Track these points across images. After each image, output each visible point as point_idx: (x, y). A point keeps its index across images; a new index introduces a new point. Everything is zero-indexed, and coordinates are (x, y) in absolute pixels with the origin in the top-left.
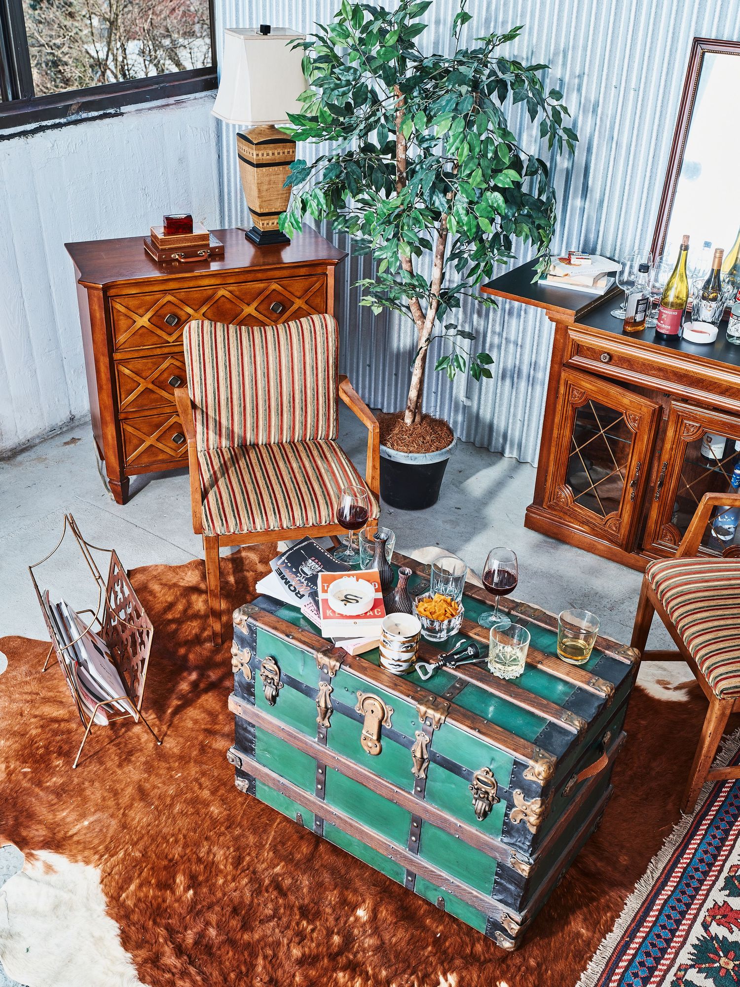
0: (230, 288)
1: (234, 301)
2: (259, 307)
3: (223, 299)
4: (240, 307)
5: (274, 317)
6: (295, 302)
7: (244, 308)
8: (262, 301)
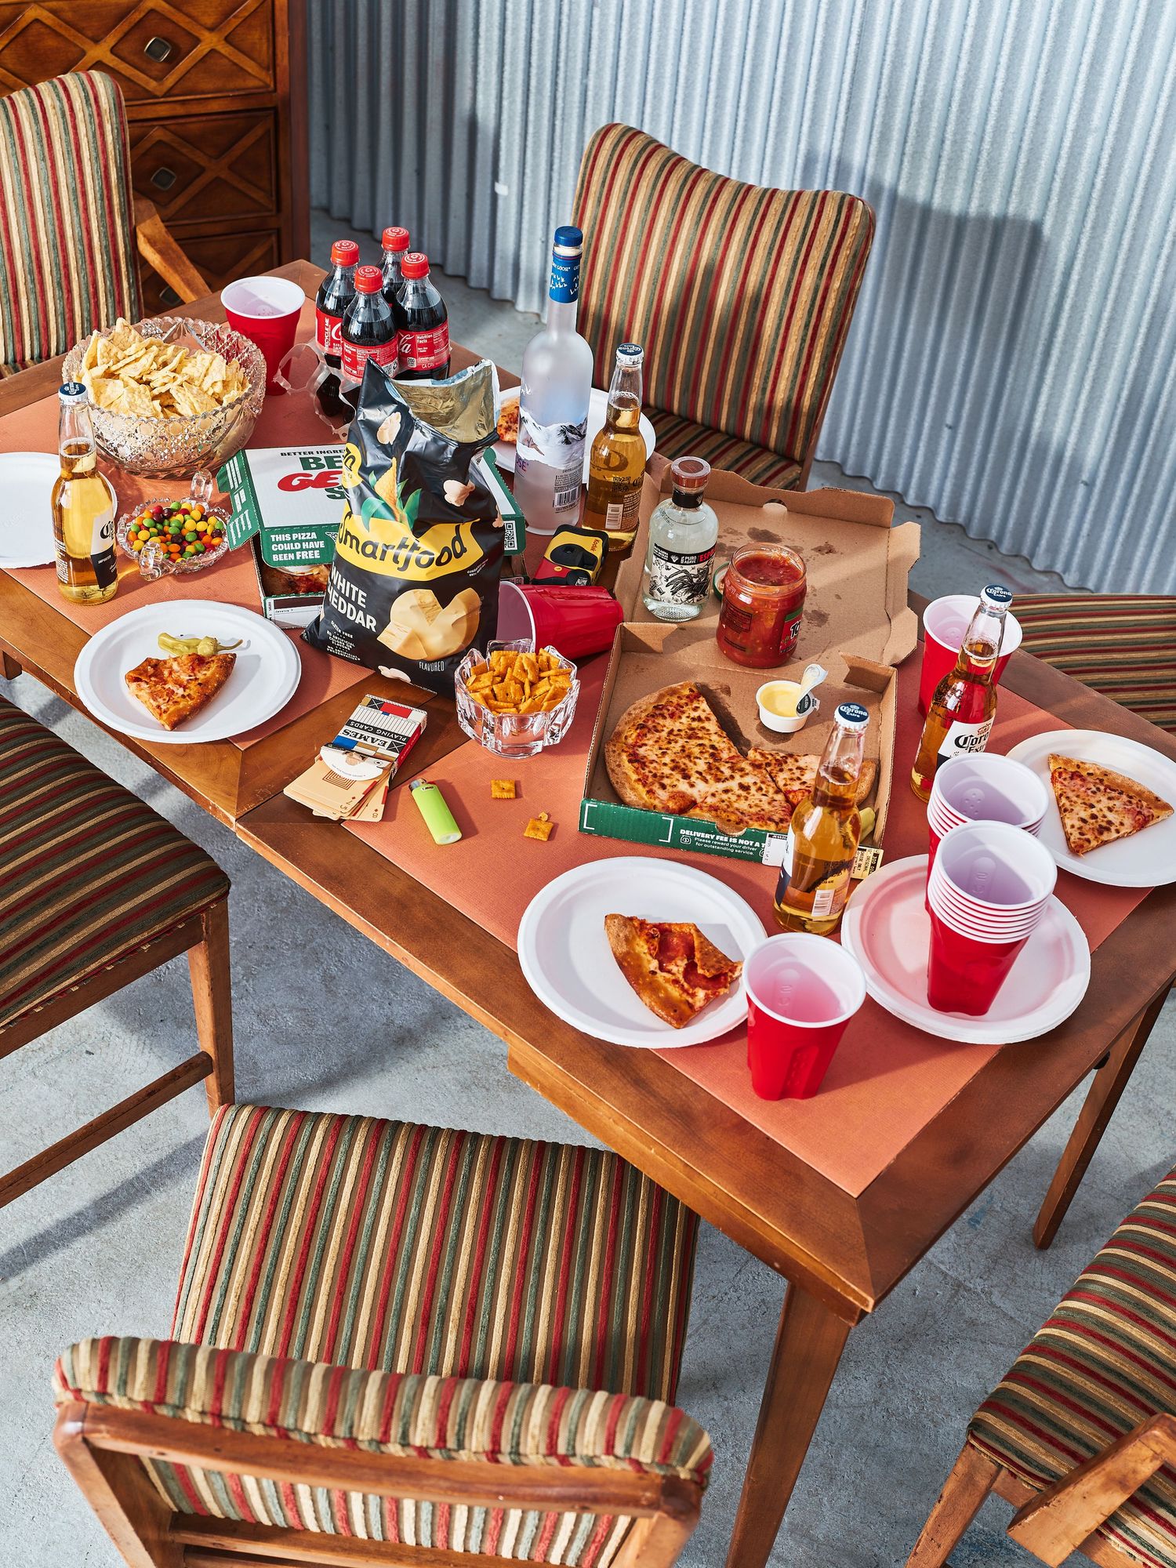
1: (63, 32)
2: (120, 47)
3: (37, 26)
4: (76, 46)
5: (156, 68)
6: (201, 38)
7: (85, 47)
8: (126, 34)
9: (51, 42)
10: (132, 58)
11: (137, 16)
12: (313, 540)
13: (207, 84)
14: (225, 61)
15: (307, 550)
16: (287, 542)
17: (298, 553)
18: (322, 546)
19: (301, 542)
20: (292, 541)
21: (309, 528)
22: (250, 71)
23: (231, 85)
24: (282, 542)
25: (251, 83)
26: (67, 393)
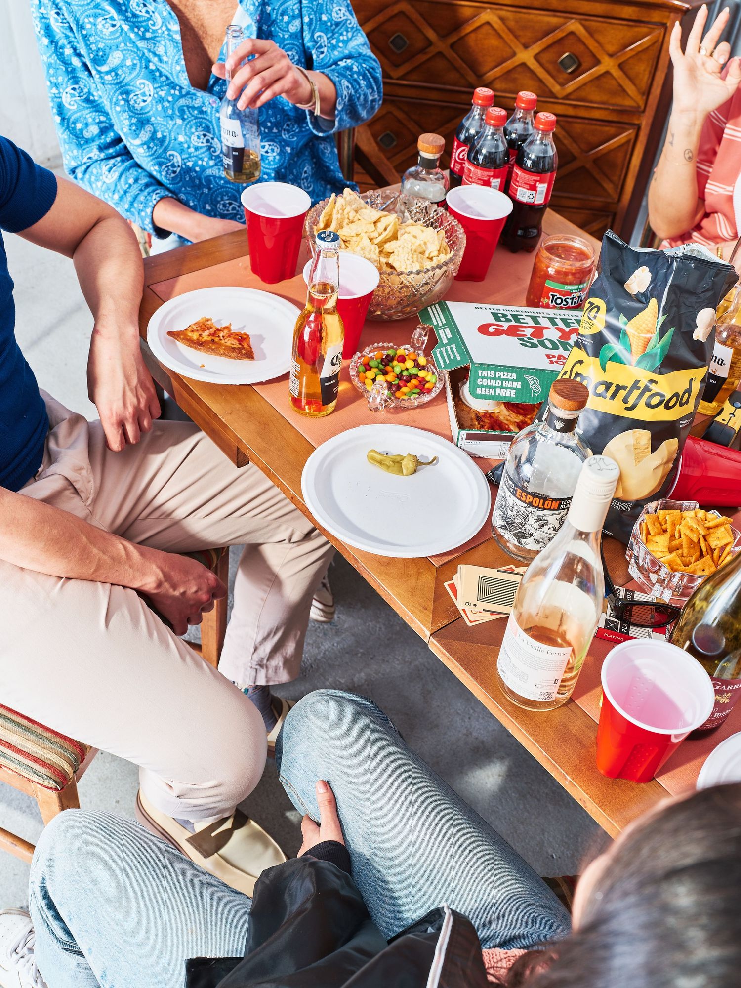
0: (503, 13)
1: (504, 35)
2: (542, 55)
3: (487, 27)
4: (510, 48)
5: (562, 77)
6: (602, 60)
7: (517, 50)
8: (549, 47)
9: (494, 42)
10: (547, 65)
11: (559, 34)
12: (512, 380)
13: (596, 96)
14: (614, 82)
15: (506, 388)
16: (491, 378)
17: (498, 390)
18: (519, 387)
19: (503, 380)
20: (495, 378)
21: (511, 369)
22: (630, 93)
23: (613, 101)
24: (487, 378)
25: (628, 103)
26: (323, 239)
